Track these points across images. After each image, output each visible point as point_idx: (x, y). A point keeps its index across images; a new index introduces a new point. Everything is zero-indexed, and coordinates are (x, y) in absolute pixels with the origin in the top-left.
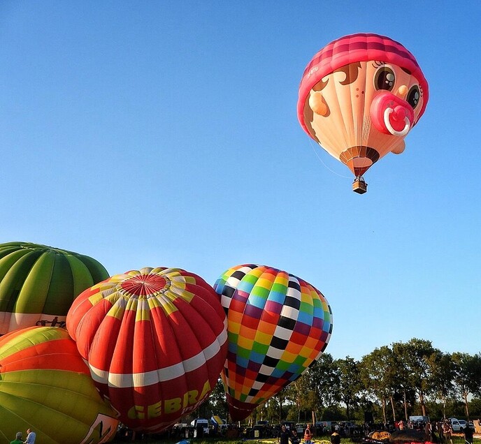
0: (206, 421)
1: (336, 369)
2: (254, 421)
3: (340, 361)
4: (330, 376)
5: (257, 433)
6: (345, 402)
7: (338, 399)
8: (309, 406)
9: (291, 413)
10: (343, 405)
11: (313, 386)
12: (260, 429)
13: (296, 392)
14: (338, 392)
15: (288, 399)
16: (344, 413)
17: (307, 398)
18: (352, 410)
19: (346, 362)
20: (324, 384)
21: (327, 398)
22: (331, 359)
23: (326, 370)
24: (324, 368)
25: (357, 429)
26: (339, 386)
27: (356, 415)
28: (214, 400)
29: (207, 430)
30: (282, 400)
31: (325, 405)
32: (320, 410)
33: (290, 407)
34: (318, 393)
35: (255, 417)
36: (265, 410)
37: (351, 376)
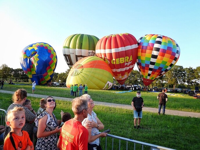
0: (137, 86)
1: (184, 71)
2: (153, 87)
3: (187, 68)
4: (182, 74)
5: (153, 90)
6: (187, 83)
7: (185, 82)
8: (173, 83)
9: (166, 85)
10: (186, 84)
11: (175, 77)
12: (155, 89)
13: (168, 78)
14: (185, 79)
15: (165, 80)
16: (187, 87)
17: (172, 81)
18: (190, 85)
19: (189, 69)
20: (179, 76)
21: (180, 81)
22: (183, 68)
23: (180, 71)
24: (179, 71)
25: (191, 92)
26: (185, 77)
27: (191, 87)
28: (139, 80)
29: (137, 88)
30: (162, 81)
31: (179, 83)
32: (177, 85)
33: (165, 83)
34: (176, 79)
35: (153, 85)
36: (157, 84)
37: (191, 74)
